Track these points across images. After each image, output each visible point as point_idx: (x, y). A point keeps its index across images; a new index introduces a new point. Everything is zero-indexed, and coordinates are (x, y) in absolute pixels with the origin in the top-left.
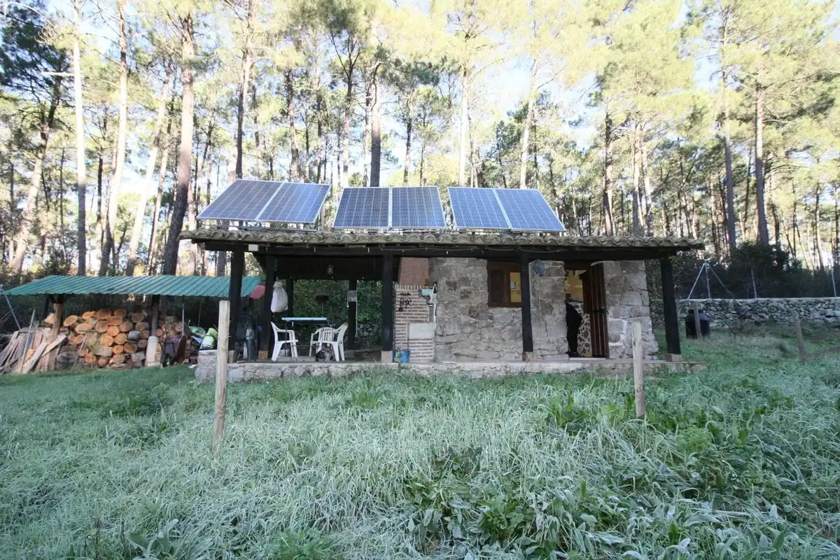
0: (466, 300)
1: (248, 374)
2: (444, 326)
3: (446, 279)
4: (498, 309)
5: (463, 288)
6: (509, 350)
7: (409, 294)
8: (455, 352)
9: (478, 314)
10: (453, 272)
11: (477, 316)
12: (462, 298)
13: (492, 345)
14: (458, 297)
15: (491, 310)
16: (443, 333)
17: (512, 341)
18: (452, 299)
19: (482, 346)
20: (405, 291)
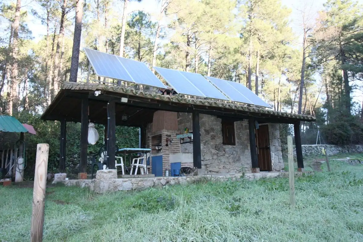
0: (214, 141)
1: (135, 185)
2: (205, 155)
3: (204, 128)
4: (227, 146)
5: (212, 133)
6: (232, 168)
7: (170, 136)
8: (210, 170)
9: (219, 149)
10: (207, 124)
11: (219, 150)
12: (212, 139)
13: (226, 166)
14: (210, 139)
15: (224, 147)
16: (204, 159)
17: (234, 163)
18: (207, 140)
19: (221, 167)
20: (169, 134)
